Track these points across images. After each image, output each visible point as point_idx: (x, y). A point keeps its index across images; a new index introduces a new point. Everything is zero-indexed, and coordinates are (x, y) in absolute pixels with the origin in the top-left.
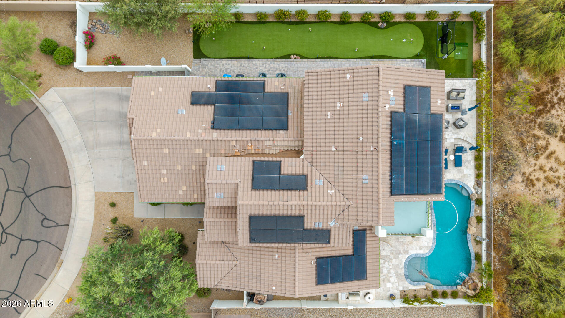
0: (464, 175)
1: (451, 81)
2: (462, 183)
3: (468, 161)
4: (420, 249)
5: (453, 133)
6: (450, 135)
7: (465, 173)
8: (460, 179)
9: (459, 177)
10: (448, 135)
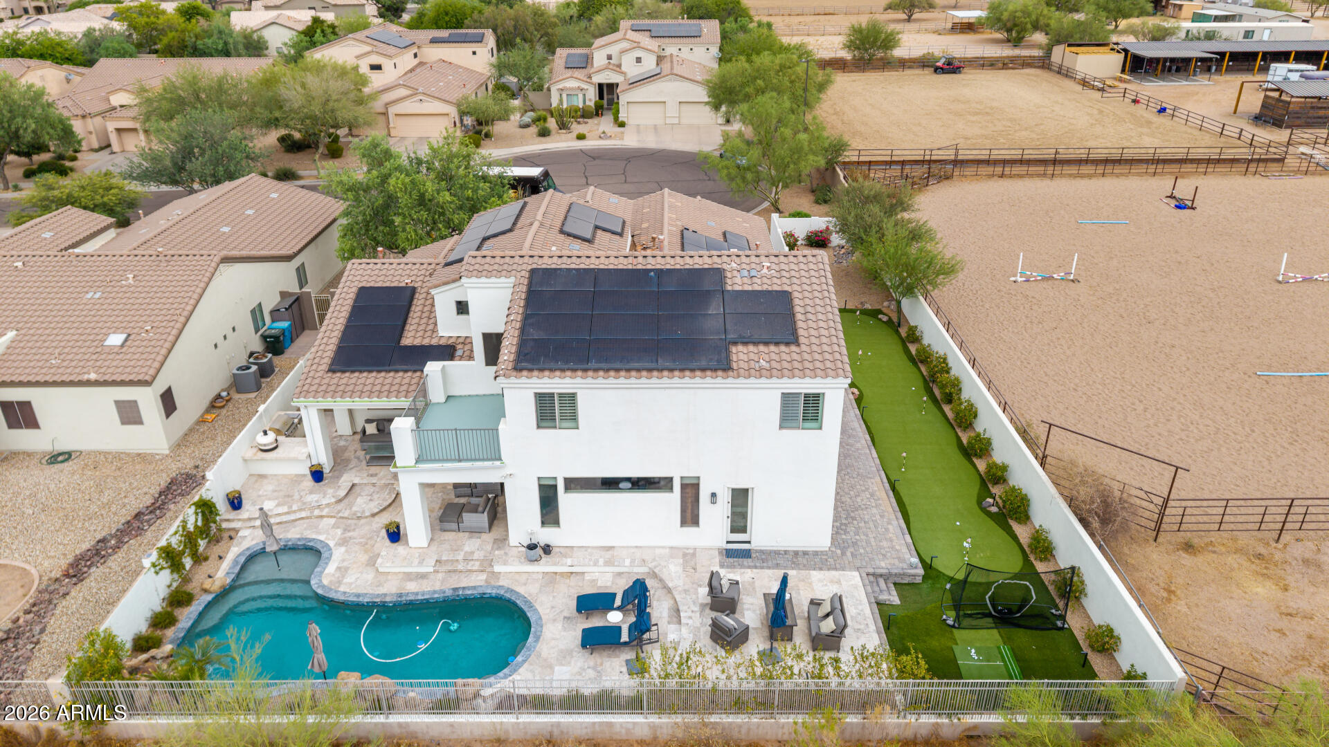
0: (551, 667)
1: (873, 627)
2: (524, 661)
3: (601, 676)
4: (339, 568)
5: (699, 629)
6: (690, 622)
7: (557, 668)
8: (539, 656)
9: (545, 653)
10: (690, 618)
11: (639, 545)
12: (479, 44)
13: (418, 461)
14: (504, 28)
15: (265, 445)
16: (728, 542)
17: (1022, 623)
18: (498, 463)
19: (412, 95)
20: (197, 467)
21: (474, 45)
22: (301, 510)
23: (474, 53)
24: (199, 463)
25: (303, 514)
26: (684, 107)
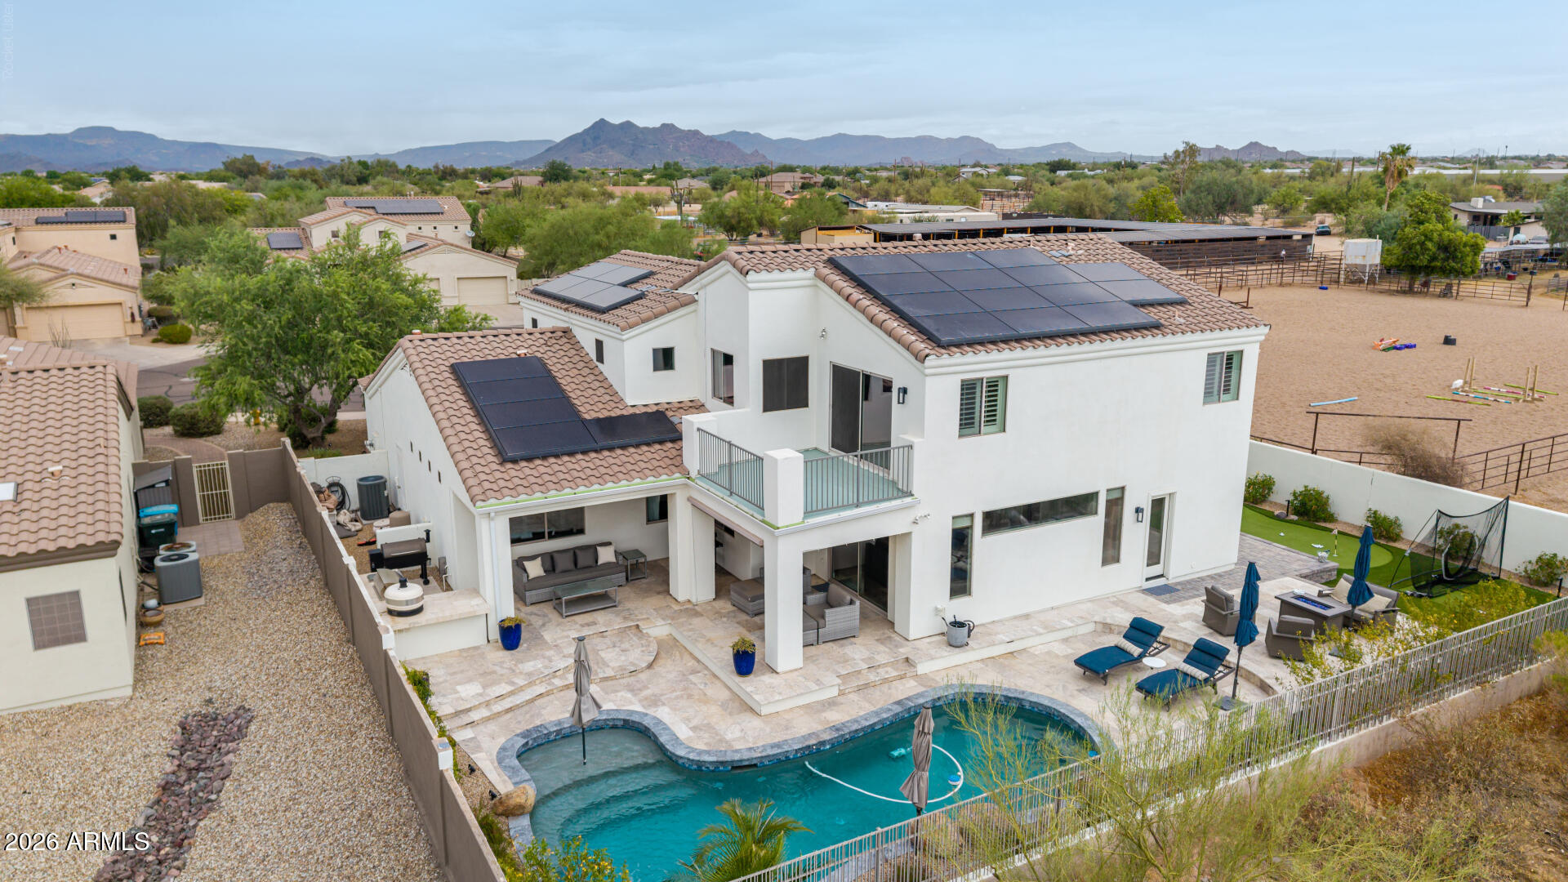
11: (1055, 604)
12: (121, 225)
13: (808, 513)
14: (149, 208)
15: (407, 603)
16: (1147, 579)
17: (1464, 580)
18: (908, 500)
19: (56, 278)
20: (210, 701)
21: (112, 225)
22: (531, 684)
23: (113, 237)
24: (208, 695)
25: (540, 689)
26: (465, 285)
